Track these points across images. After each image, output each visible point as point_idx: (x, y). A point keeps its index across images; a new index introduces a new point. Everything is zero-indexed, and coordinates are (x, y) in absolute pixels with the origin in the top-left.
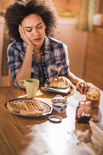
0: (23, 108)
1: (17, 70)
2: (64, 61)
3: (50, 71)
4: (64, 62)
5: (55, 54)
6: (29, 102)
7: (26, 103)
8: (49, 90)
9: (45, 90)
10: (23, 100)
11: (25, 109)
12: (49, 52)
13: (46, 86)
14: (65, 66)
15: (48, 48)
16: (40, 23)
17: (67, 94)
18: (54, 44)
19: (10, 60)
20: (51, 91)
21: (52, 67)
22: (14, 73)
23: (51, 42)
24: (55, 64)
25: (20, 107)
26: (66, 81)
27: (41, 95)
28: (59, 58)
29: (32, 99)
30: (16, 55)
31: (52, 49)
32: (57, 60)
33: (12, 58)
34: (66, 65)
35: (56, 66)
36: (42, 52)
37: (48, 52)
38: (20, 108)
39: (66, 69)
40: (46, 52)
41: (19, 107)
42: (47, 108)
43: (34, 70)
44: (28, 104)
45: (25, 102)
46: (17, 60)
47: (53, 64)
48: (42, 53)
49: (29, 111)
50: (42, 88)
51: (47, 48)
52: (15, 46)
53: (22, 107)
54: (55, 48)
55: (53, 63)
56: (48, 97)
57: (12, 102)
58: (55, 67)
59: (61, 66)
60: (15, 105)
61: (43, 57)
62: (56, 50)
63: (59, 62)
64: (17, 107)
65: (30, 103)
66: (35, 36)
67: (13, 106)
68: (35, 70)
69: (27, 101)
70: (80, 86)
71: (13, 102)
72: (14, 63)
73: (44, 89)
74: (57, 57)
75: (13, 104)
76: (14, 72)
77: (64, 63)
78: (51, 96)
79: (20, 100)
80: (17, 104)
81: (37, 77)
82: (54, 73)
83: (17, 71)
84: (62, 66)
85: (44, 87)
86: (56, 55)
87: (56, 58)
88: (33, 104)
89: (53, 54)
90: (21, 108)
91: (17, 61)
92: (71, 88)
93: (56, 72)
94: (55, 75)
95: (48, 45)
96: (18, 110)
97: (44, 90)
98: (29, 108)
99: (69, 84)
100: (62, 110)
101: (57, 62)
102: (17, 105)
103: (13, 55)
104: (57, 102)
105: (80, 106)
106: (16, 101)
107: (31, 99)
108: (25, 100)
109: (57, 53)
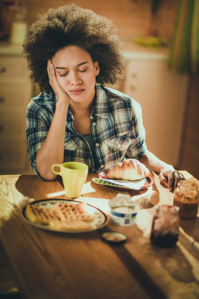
0: (55, 217)
1: (40, 144)
2: (133, 131)
3: (108, 151)
4: (134, 134)
5: (117, 119)
6: (66, 206)
7: (61, 208)
8: (106, 184)
9: (99, 182)
10: (56, 203)
11: (59, 219)
12: (105, 115)
13: (101, 176)
14: (137, 141)
15: (104, 108)
16: (84, 61)
17: (140, 192)
18: (115, 101)
19: (30, 125)
20: (111, 185)
21: (111, 143)
22: (35, 151)
23: (110, 98)
24: (117, 137)
25: (50, 215)
26: (138, 168)
27: (91, 193)
28: (123, 126)
29: (74, 200)
30: (42, 117)
31: (110, 110)
32: (120, 130)
33: (33, 123)
34: (139, 138)
35: (120, 142)
36: (92, 116)
37: (103, 116)
38: (49, 217)
39: (139, 146)
40: (99, 115)
41: (47, 214)
42: (100, 217)
43: (75, 145)
44: (65, 210)
45: (60, 206)
46: (42, 128)
47: (113, 138)
48: (91, 118)
49: (66, 222)
50: (94, 179)
51: (100, 109)
52: (42, 102)
53: (53, 215)
54: (115, 108)
55: (113, 135)
56: (104, 196)
57: (36, 204)
58: (117, 142)
59: (128, 140)
60: (40, 211)
61: (94, 124)
62: (117, 112)
63: (125, 133)
64: (44, 214)
65: (69, 208)
66: (72, 85)
67: (37, 213)
68: (77, 146)
69: (63, 202)
70: (166, 177)
71: (38, 206)
72: (36, 133)
73: (96, 180)
74: (120, 124)
75: (36, 209)
76: (34, 148)
77: (135, 136)
78: (111, 194)
79: (51, 201)
80: (44, 208)
81: (81, 158)
82: (116, 153)
83: (39, 146)
84: (130, 140)
85: (97, 177)
86: (119, 120)
87: (119, 127)
88: (73, 210)
89: (112, 118)
90: (52, 217)
91: (41, 130)
92: (149, 180)
93: (118, 152)
94: (118, 158)
95: (103, 102)
96: (45, 219)
97: (97, 183)
98: (66, 217)
99: (145, 173)
100: (127, 222)
101: (121, 134)
102: (44, 211)
103: (37, 119)
104: (118, 207)
105: (158, 215)
106: (44, 202)
107: (72, 200)
108: (61, 201)
109: (120, 116)
